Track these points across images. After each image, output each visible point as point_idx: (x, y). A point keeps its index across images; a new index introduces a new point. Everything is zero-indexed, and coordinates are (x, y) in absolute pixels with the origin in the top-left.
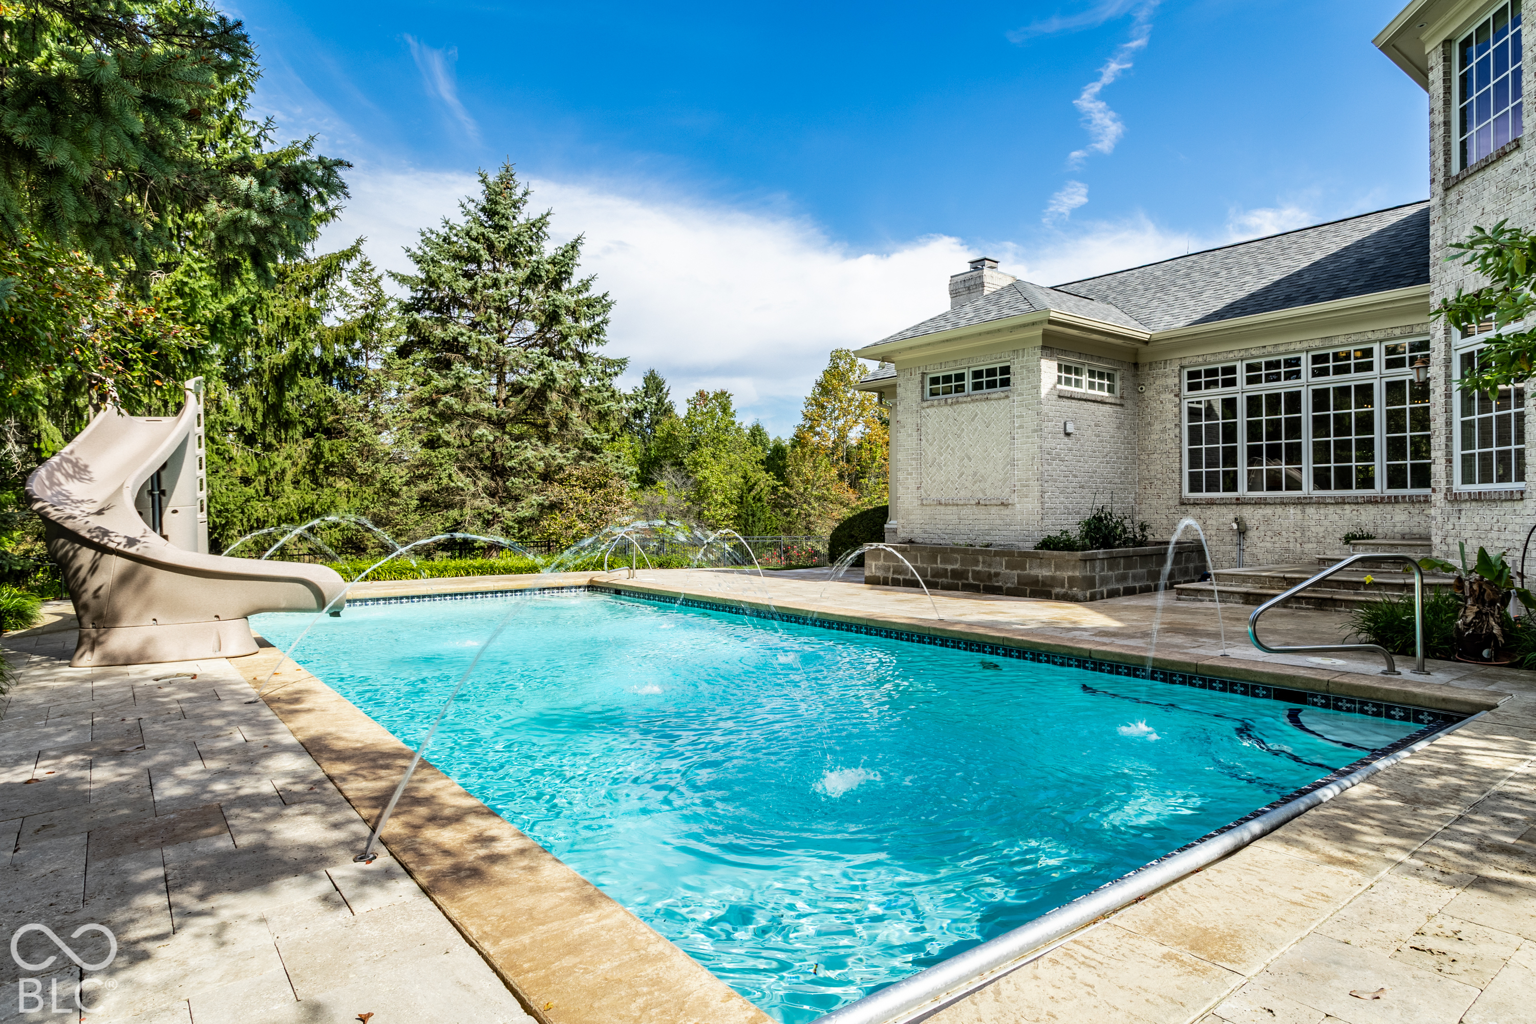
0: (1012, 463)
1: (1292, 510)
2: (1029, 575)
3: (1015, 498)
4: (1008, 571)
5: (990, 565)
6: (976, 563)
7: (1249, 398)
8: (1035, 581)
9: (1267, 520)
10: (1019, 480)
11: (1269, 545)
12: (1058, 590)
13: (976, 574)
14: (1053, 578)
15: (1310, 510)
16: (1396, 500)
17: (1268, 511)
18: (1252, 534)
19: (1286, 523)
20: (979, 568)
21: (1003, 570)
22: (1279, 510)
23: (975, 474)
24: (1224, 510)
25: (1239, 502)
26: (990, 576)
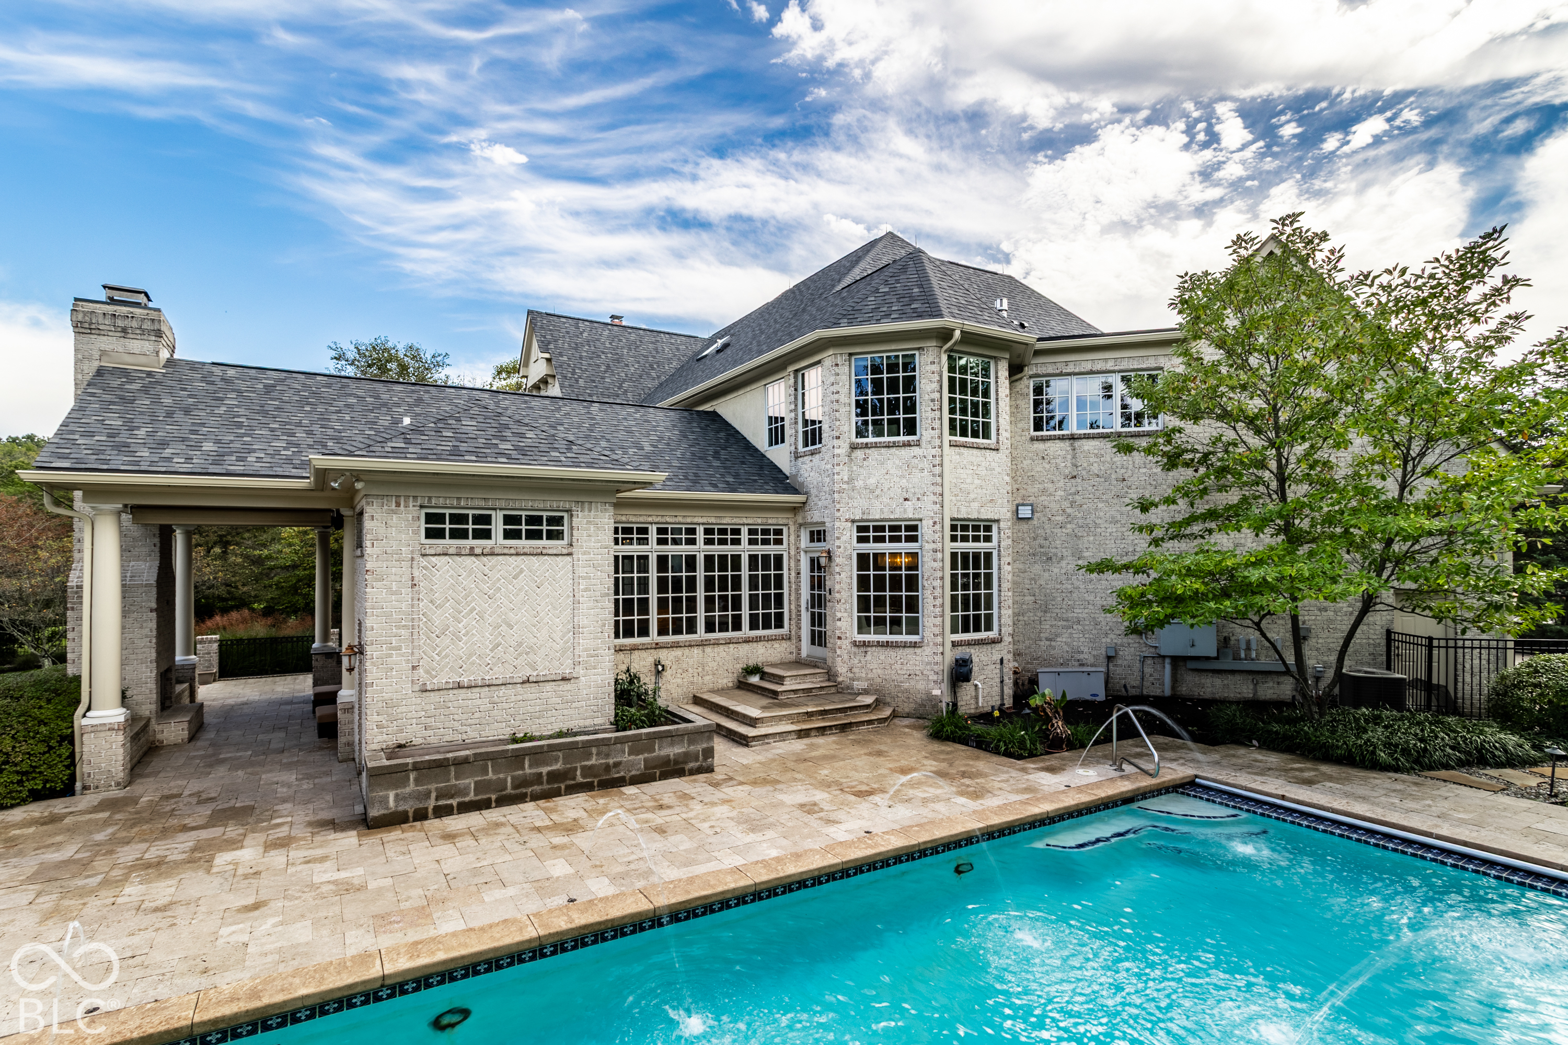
0: (576, 630)
1: (696, 651)
2: (658, 757)
3: (580, 671)
4: (632, 757)
5: (607, 756)
6: (589, 756)
7: (658, 556)
8: (666, 761)
9: (678, 660)
10: (586, 650)
11: (679, 681)
12: (692, 765)
13: (587, 771)
14: (686, 754)
15: (708, 650)
16: (758, 640)
17: (678, 652)
18: (667, 674)
19: (691, 662)
20: (593, 761)
21: (626, 758)
22: (686, 651)
23: (520, 644)
24: (643, 654)
25: (658, 646)
26: (607, 768)
